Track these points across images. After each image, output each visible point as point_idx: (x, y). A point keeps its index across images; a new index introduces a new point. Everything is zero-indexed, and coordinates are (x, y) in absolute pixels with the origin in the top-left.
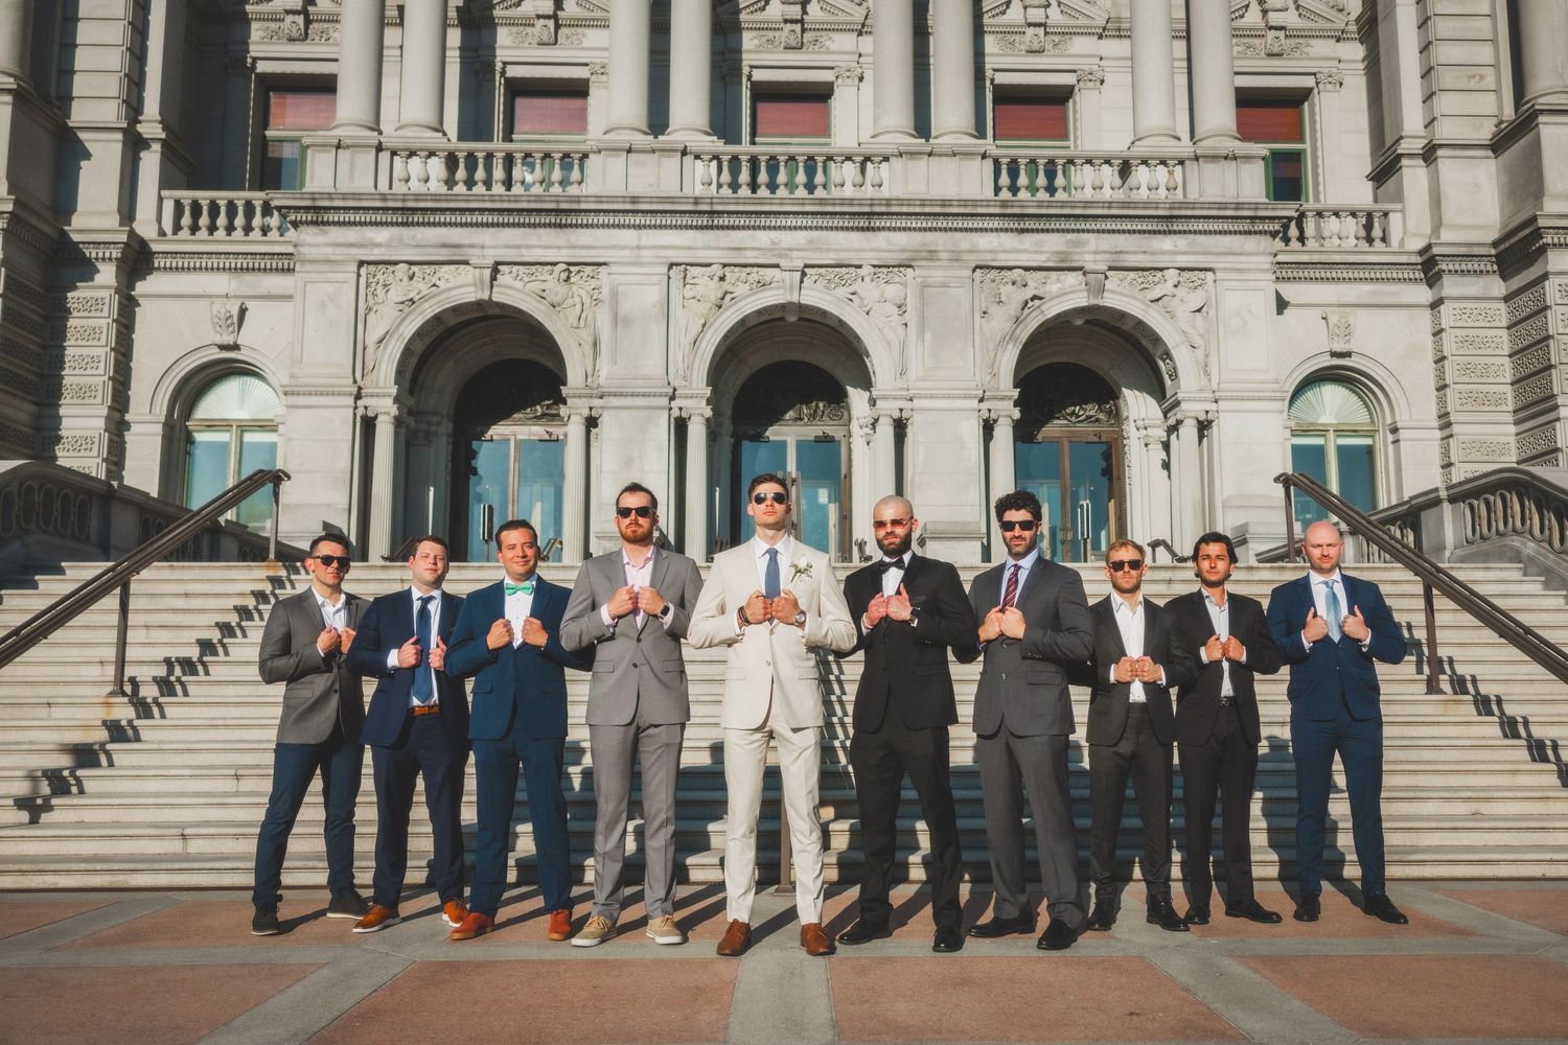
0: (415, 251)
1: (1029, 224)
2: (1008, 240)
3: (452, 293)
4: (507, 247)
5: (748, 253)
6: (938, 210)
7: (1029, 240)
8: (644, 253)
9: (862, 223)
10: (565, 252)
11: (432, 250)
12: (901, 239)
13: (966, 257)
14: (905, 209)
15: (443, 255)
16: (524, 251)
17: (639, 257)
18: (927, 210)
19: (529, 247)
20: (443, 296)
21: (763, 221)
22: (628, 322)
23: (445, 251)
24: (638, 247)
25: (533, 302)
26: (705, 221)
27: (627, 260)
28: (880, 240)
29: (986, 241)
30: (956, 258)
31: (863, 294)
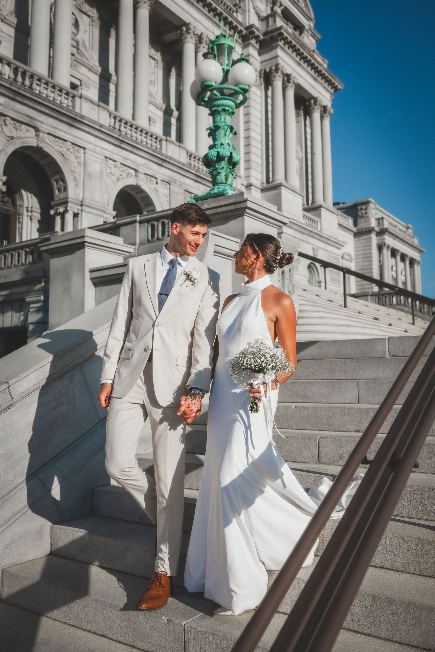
0: (15, 113)
1: (199, 180)
2: (192, 183)
3: (28, 139)
4: (51, 126)
5: (129, 162)
6: (181, 166)
7: (197, 185)
8: (97, 148)
9: (160, 162)
10: (71, 137)
11: (21, 116)
12: (168, 172)
13: (183, 185)
14: (174, 163)
15: (26, 120)
16: (57, 131)
17: (95, 149)
18: (179, 165)
19: (60, 130)
20: (24, 140)
21: (135, 151)
22: (90, 175)
23: (27, 119)
24: (96, 146)
25: (58, 155)
26: (117, 143)
27: (92, 149)
28: (163, 170)
29: (188, 182)
30: (181, 184)
31: (158, 189)
